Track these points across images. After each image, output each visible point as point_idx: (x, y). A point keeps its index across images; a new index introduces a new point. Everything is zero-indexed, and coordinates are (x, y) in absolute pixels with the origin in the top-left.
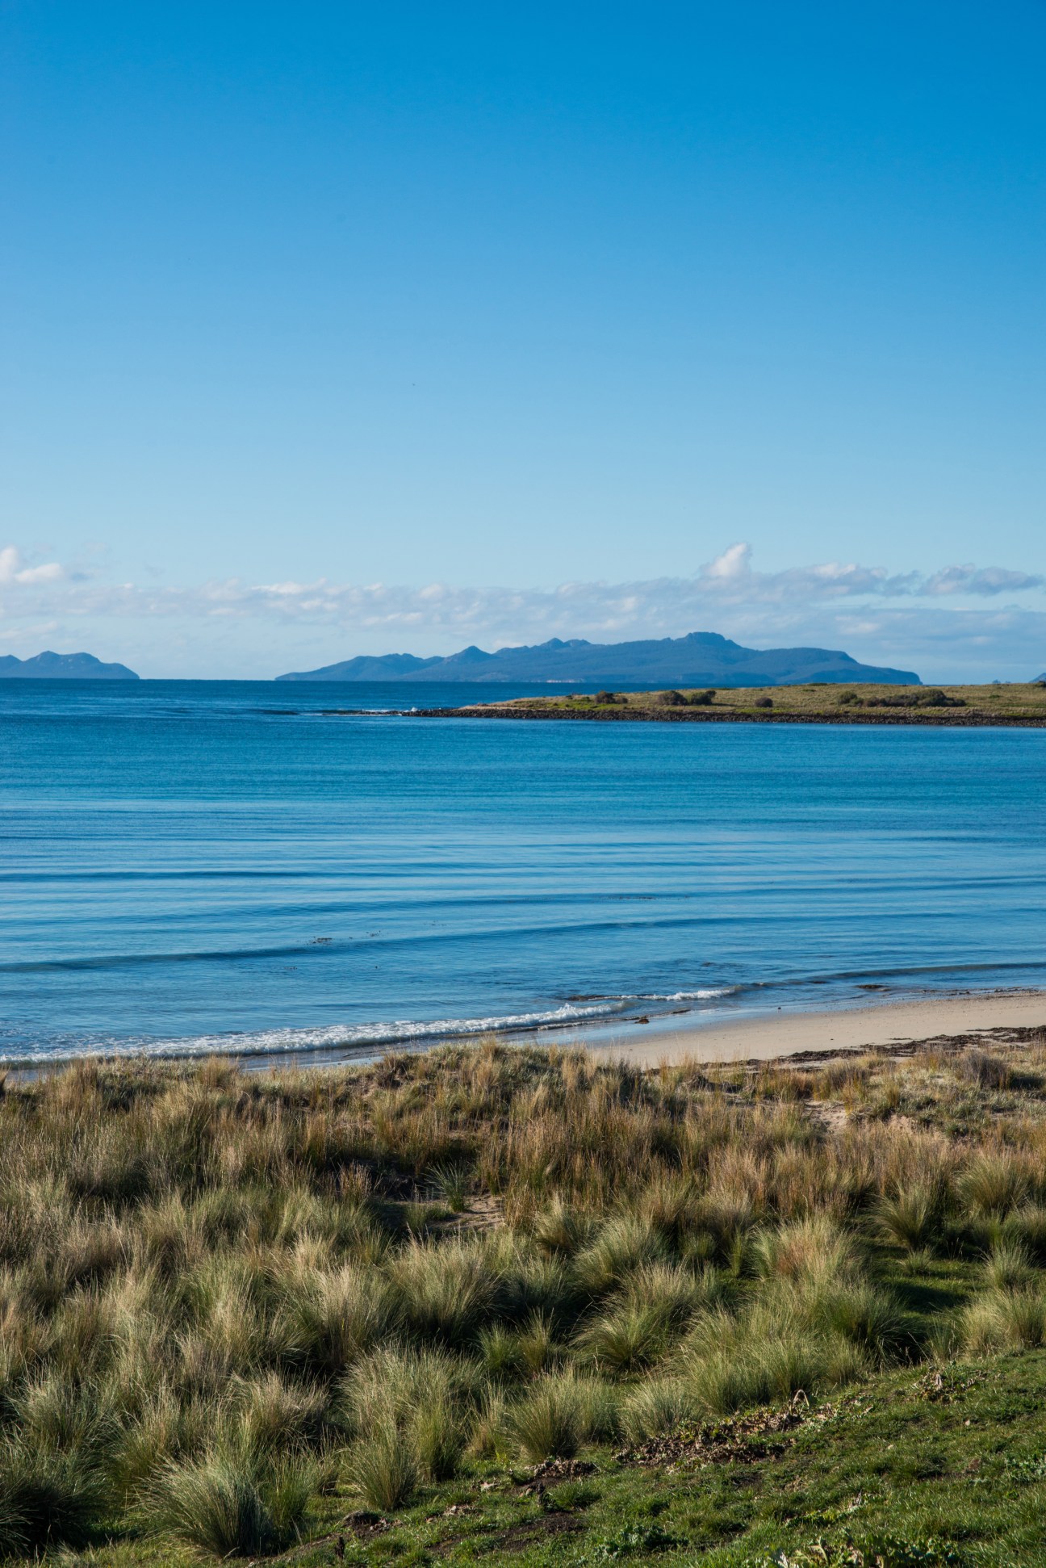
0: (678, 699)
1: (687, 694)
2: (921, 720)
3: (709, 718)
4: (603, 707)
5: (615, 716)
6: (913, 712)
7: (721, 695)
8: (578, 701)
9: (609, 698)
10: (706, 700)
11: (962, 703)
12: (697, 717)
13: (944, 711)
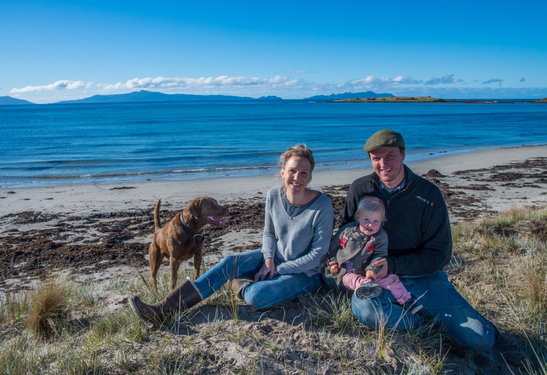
0: (370, 99)
1: (371, 98)
2: (411, 102)
3: (375, 102)
4: (358, 101)
5: (359, 102)
6: (409, 101)
7: (376, 99)
8: (353, 100)
9: (358, 99)
10: (374, 99)
11: (417, 99)
12: (373, 102)
13: (414, 101)
